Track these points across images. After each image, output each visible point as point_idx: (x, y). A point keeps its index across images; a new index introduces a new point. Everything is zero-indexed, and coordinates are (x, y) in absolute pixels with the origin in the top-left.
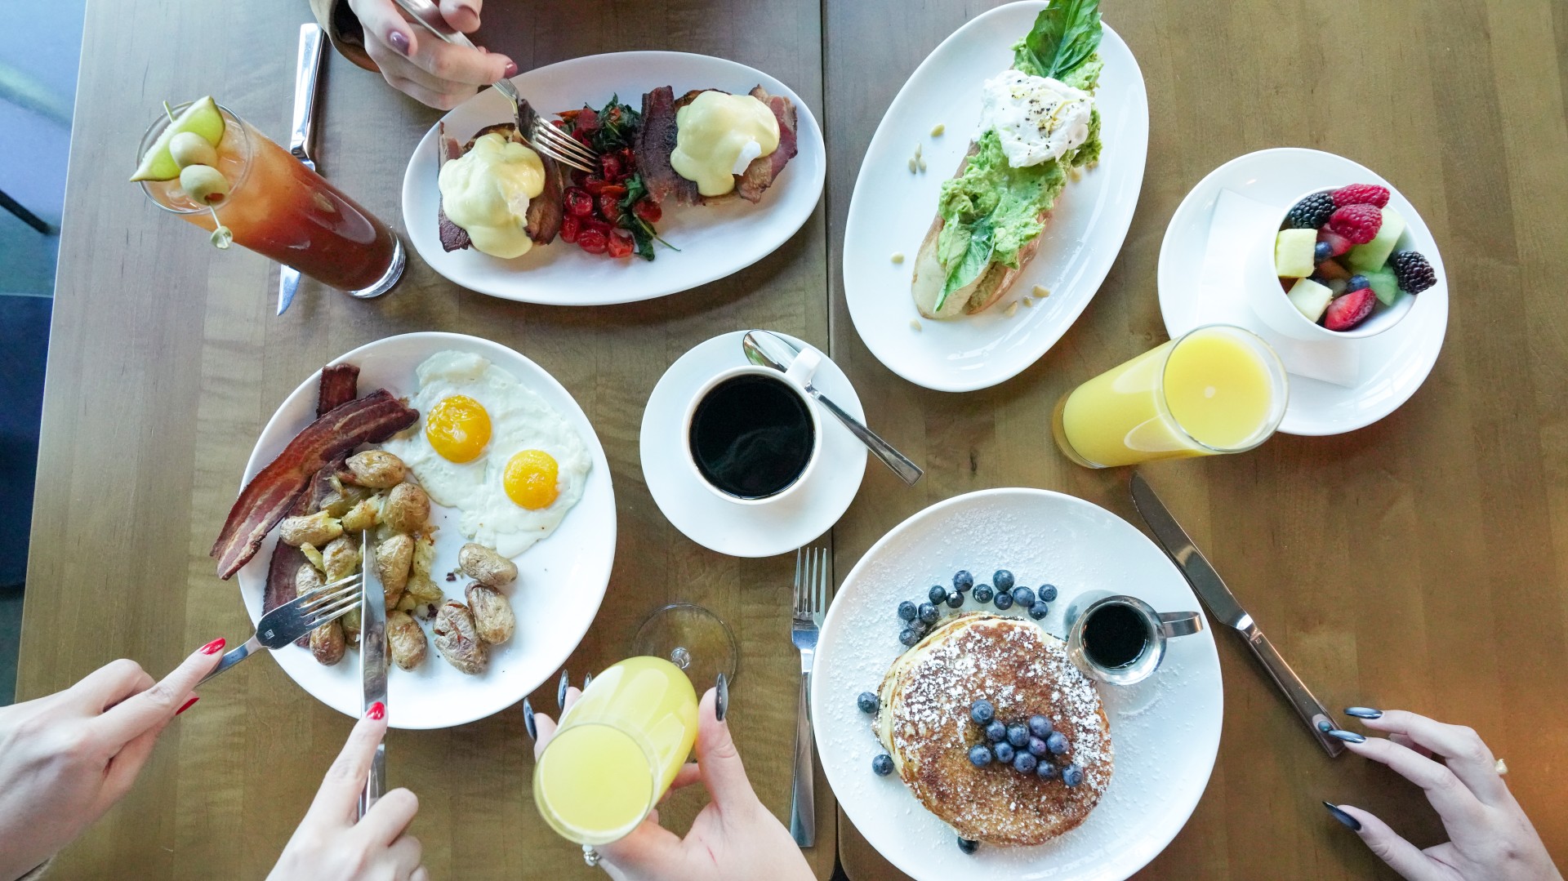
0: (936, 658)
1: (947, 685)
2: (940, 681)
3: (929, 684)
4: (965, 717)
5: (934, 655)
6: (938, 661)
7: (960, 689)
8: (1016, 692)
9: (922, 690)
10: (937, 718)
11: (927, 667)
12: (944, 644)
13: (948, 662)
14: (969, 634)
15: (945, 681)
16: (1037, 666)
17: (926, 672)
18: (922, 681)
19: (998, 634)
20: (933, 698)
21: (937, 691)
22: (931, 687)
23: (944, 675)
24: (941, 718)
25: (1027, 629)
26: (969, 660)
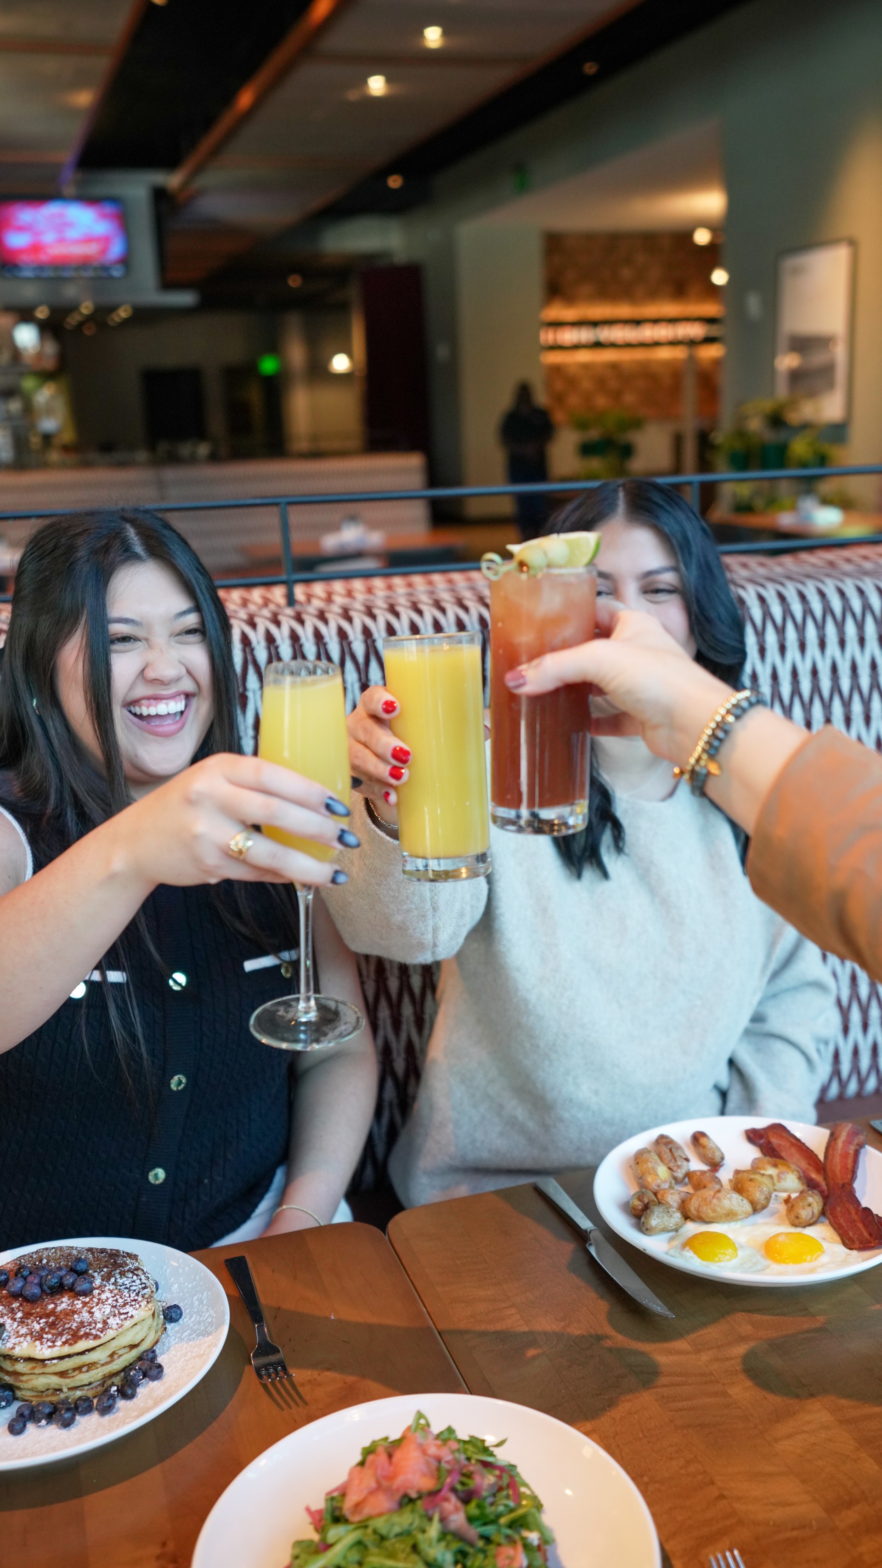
0: (127, 1313)
1: (115, 1298)
2: (120, 1301)
3: (130, 1297)
4: (95, 1285)
5: (129, 1315)
6: (125, 1311)
7: (103, 1297)
8: (55, 1308)
9: (135, 1293)
10: (118, 1280)
11: (134, 1307)
12: (122, 1325)
13: (117, 1312)
14: (102, 1332)
15: (117, 1301)
16: (37, 1327)
17: (133, 1303)
18: (136, 1298)
19: (76, 1337)
20: (125, 1290)
21: (122, 1294)
22: (128, 1295)
23: (118, 1304)
24: (115, 1281)
25: (49, 1347)
26: (98, 1315)
